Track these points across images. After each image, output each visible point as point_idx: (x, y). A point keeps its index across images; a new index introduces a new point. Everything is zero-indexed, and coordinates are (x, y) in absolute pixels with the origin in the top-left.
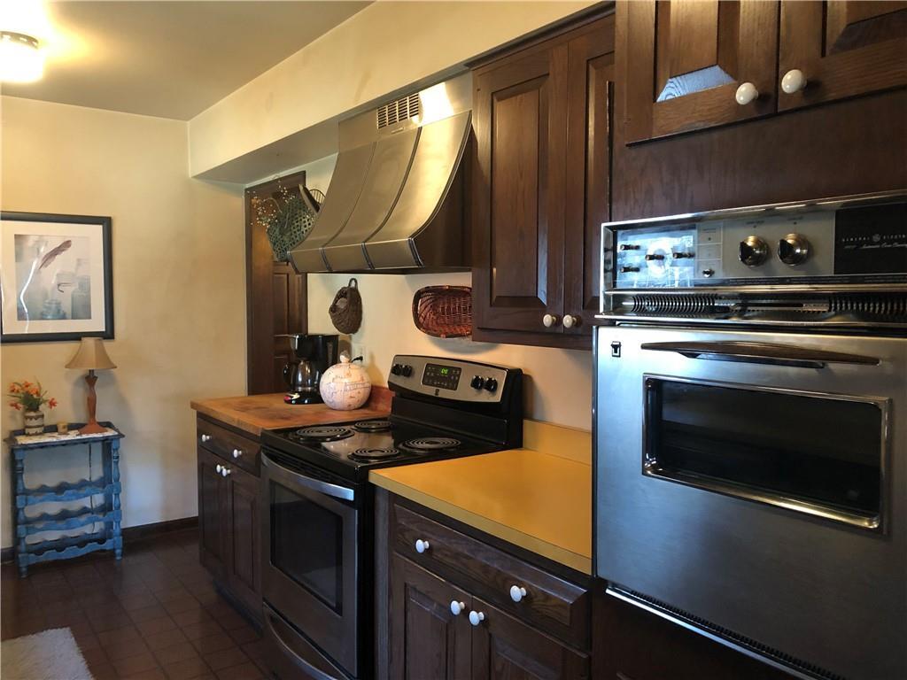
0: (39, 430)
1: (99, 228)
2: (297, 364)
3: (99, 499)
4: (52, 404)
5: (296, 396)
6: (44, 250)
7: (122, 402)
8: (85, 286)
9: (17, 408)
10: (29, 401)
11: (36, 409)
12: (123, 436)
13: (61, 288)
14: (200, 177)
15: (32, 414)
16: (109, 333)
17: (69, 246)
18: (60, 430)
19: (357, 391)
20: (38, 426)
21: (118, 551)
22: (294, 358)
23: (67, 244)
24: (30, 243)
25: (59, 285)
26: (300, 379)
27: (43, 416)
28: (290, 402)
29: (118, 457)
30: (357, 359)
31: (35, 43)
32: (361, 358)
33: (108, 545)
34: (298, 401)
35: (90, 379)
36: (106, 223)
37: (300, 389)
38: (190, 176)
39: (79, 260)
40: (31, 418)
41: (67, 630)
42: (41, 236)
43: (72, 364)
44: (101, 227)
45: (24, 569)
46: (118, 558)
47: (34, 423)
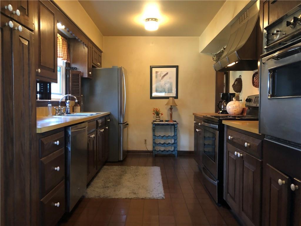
0: (159, 121)
1: (175, 69)
2: (221, 102)
3: (173, 141)
4: (162, 114)
5: (221, 112)
6: (162, 75)
7: (179, 116)
8: (171, 84)
9: (154, 114)
10: (157, 113)
11: (158, 115)
12: (178, 124)
13: (166, 85)
14: (202, 52)
15: (157, 116)
16: (177, 97)
17: (168, 74)
18: (164, 121)
19: (237, 109)
20: (158, 120)
21: (176, 155)
22: (221, 100)
23: (167, 74)
24: (159, 73)
25: (165, 84)
26: (222, 107)
27: (160, 117)
28: (219, 113)
29: (176, 130)
30: (240, 100)
31: (157, 20)
32: (241, 100)
33: (174, 153)
34: (221, 113)
35: (171, 109)
36: (177, 67)
37: (222, 110)
38: (200, 52)
39: (170, 77)
40: (157, 117)
41: (159, 167)
42: (161, 72)
43: (167, 104)
44: (176, 68)
45: (154, 155)
46: (176, 157)
47: (158, 118)
